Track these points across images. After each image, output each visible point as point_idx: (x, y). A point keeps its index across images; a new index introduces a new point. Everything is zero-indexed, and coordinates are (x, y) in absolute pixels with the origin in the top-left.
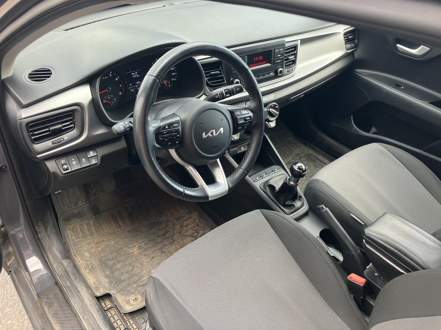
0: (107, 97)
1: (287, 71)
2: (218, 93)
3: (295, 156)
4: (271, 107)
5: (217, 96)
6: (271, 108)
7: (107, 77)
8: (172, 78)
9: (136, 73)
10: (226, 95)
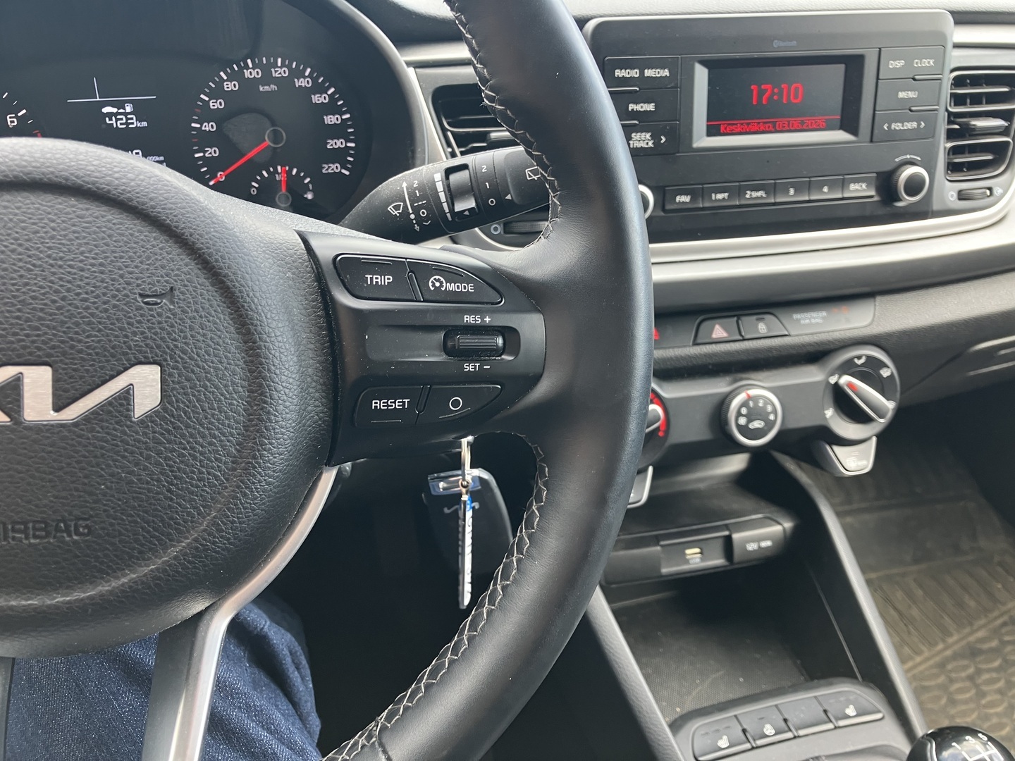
1: (955, 195)
2: (405, 185)
3: (1005, 624)
4: (848, 367)
5: (397, 208)
6: (851, 375)
8: (327, 164)
9: (129, 108)
10: (453, 205)
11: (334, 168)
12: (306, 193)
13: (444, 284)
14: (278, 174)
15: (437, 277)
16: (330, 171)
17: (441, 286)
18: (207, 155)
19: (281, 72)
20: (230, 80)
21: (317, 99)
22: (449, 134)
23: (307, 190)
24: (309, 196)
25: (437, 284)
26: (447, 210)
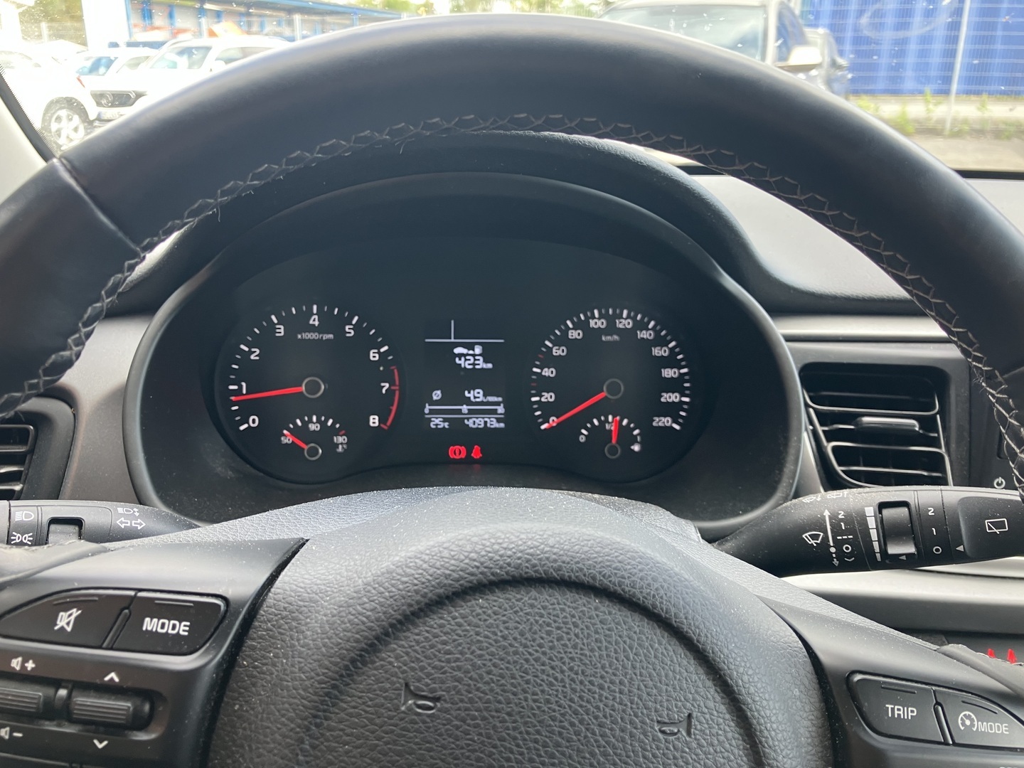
0: (305, 424)
2: (827, 514)
5: (814, 537)
7: (331, 336)
8: (659, 416)
9: (478, 350)
10: (885, 545)
11: (666, 421)
12: (633, 444)
13: (976, 723)
14: (609, 423)
15: (967, 713)
16: (660, 424)
17: (972, 725)
18: (543, 400)
19: (625, 323)
20: (575, 328)
21: (657, 352)
22: (811, 410)
23: (634, 441)
24: (636, 448)
25: (968, 723)
26: (877, 549)
